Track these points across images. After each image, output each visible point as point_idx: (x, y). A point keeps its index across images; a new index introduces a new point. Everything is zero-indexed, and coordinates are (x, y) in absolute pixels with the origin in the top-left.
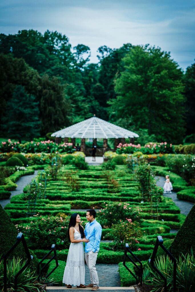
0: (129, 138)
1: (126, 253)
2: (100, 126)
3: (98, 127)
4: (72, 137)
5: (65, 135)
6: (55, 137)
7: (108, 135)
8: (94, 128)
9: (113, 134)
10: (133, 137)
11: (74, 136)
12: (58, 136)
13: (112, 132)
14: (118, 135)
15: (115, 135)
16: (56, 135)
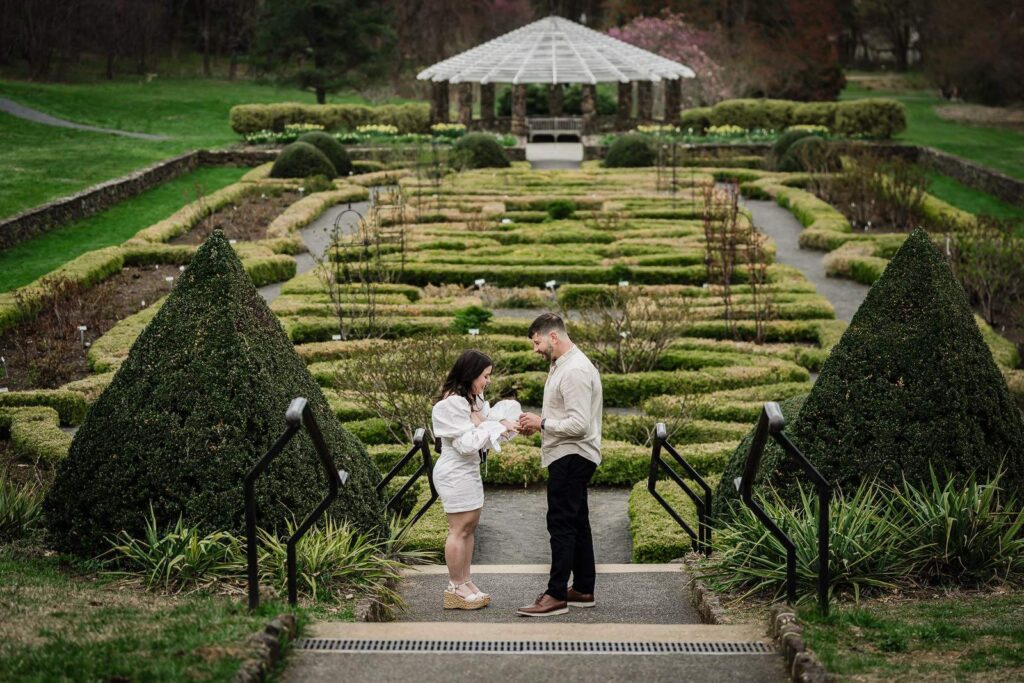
0: (666, 80)
1: (656, 452)
2: (572, 45)
3: (566, 48)
4: (484, 80)
5: (462, 74)
6: (430, 80)
7: (596, 73)
8: (553, 51)
9: (613, 68)
10: (676, 77)
11: (490, 77)
12: (438, 78)
13: (609, 63)
14: (628, 72)
15: (619, 73)
16: (433, 76)
